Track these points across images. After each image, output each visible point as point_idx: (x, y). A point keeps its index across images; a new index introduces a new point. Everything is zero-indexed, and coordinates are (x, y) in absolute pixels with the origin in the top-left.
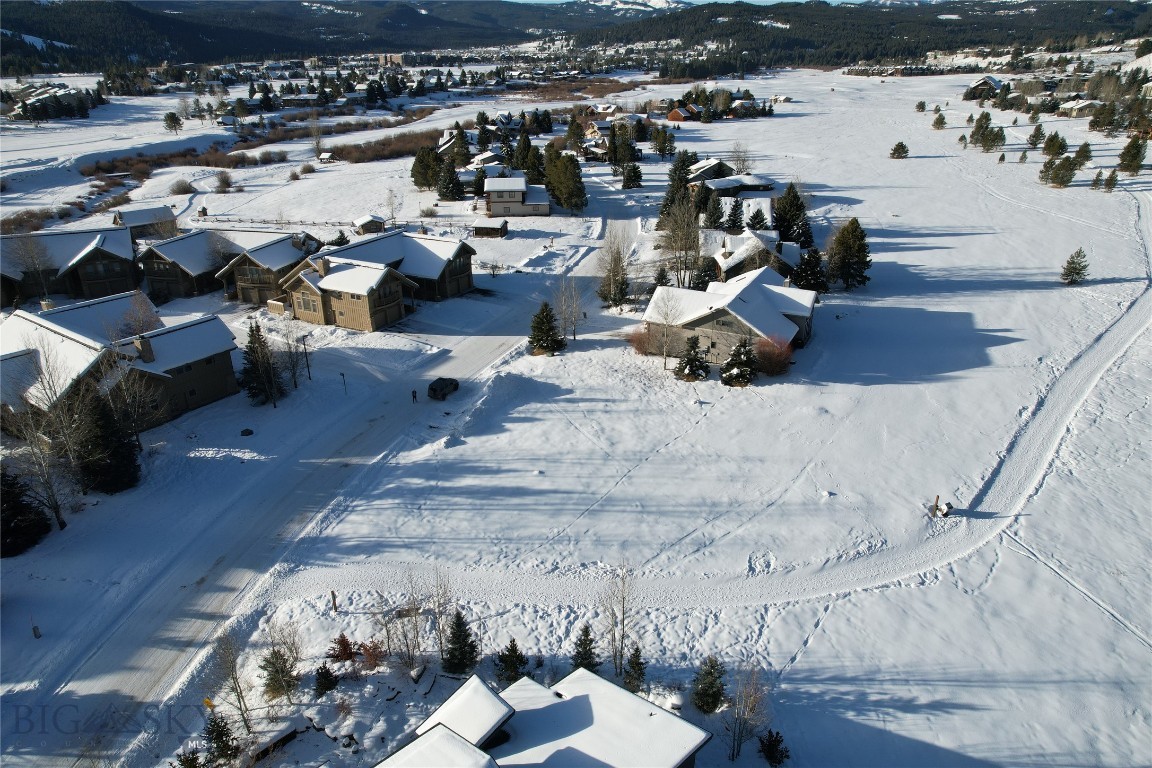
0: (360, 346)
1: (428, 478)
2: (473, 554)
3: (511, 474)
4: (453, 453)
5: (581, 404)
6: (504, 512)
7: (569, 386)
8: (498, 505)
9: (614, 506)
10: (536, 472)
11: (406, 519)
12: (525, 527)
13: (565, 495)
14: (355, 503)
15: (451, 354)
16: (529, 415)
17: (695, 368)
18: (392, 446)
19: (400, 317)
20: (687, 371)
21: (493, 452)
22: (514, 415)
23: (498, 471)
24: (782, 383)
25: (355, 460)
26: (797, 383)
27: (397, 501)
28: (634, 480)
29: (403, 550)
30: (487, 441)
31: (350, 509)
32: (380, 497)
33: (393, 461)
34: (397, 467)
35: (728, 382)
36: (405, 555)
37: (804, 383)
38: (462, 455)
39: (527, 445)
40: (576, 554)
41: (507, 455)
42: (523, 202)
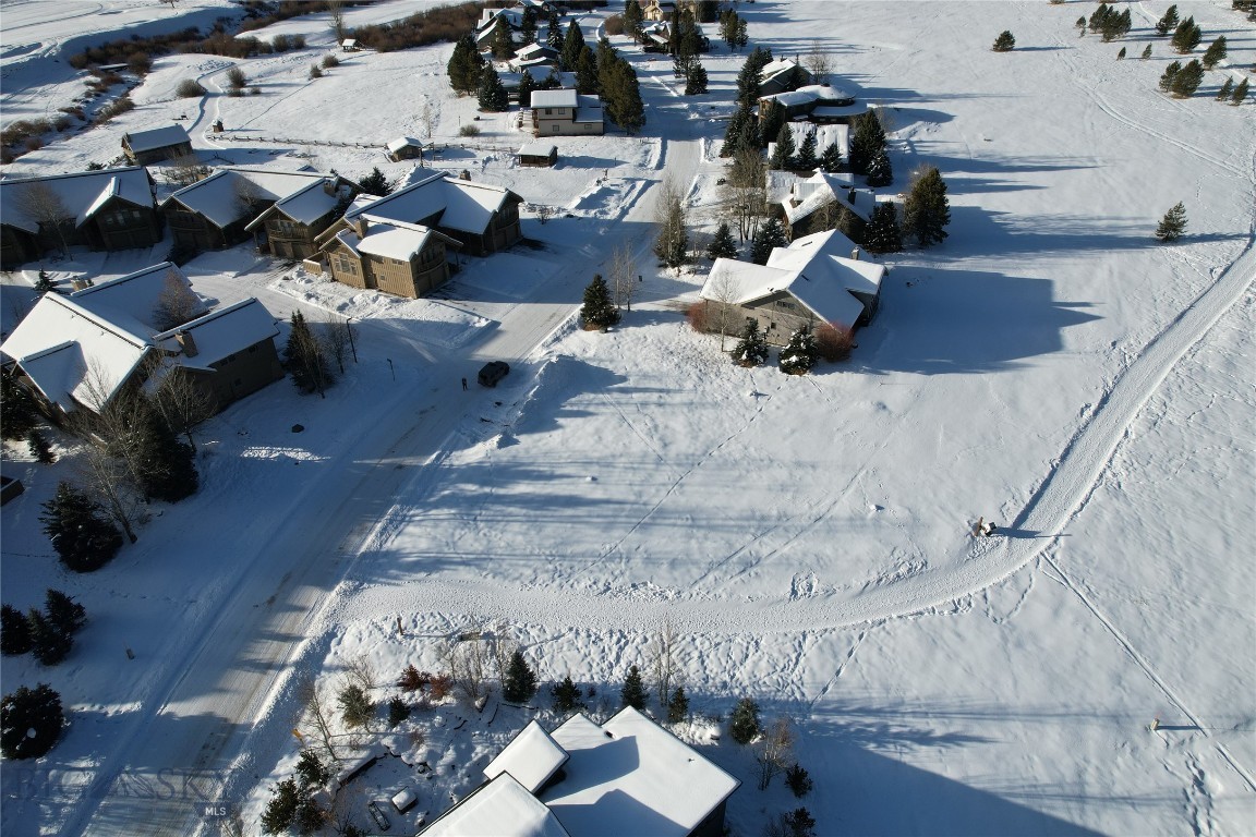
0: (405, 317)
1: (483, 484)
2: (528, 572)
3: (565, 480)
4: (506, 455)
5: (634, 395)
6: (558, 525)
7: (621, 372)
8: (552, 516)
9: (665, 518)
10: (589, 479)
11: (463, 532)
12: (578, 542)
13: (617, 506)
14: (412, 512)
15: (500, 327)
16: (581, 408)
17: (754, 352)
18: (444, 444)
19: (445, 280)
20: (744, 357)
21: (546, 454)
22: (568, 408)
23: (551, 477)
24: (841, 372)
25: (409, 461)
26: (857, 371)
27: (453, 511)
28: (685, 488)
29: (461, 568)
30: (539, 441)
31: (407, 519)
32: (436, 505)
33: (447, 463)
34: (451, 470)
35: (787, 369)
36: (465, 574)
37: (865, 371)
38: (514, 457)
39: (580, 445)
40: (628, 573)
41: (560, 457)
42: (574, 119)
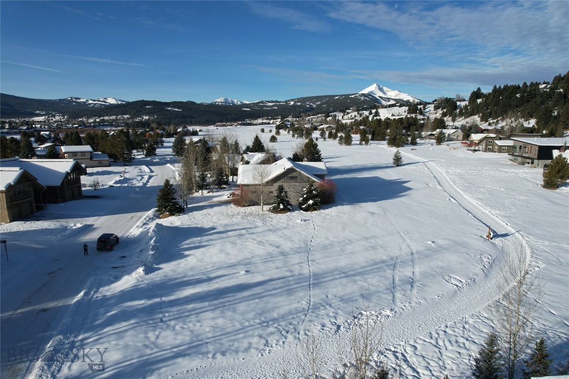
1: (149, 297)
3: (223, 278)
4: (156, 276)
6: (247, 302)
8: (235, 300)
10: (243, 272)
11: (157, 333)
12: (273, 309)
13: (282, 280)
15: (94, 227)
16: (197, 245)
21: (192, 269)
22: (185, 246)
23: (209, 280)
27: (132, 321)
28: (318, 261)
29: (180, 360)
30: (179, 264)
31: (78, 343)
33: (99, 295)
34: (105, 299)
35: (306, 210)
37: (346, 205)
38: (165, 276)
39: (215, 259)
40: (340, 312)
41: (206, 269)
42: (91, 159)
